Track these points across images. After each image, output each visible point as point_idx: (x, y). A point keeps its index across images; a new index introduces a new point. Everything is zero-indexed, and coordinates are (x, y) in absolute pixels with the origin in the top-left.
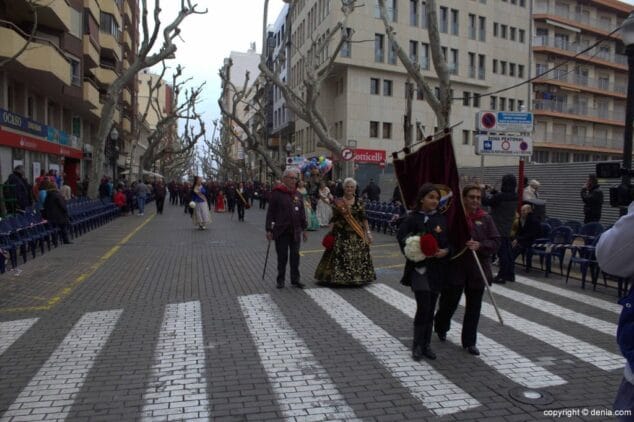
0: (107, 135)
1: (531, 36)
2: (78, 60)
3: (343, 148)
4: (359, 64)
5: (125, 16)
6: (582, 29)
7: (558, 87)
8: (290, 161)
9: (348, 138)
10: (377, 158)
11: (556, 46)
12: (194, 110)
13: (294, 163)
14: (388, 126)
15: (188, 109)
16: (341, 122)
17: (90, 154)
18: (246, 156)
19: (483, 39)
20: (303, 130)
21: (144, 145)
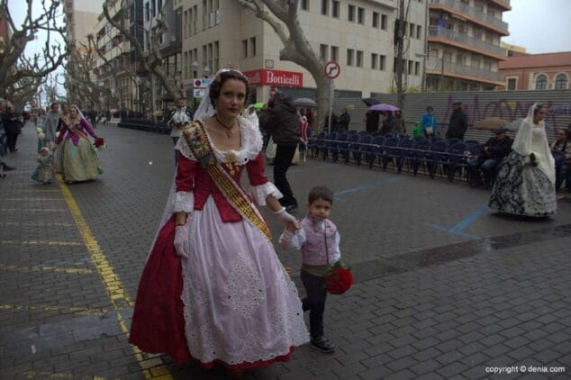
8: (198, 83)
9: (265, 57)
10: (294, 81)
12: (54, 24)
13: (202, 85)
15: (47, 23)
16: (254, 40)
18: (102, 84)
20: (196, 50)
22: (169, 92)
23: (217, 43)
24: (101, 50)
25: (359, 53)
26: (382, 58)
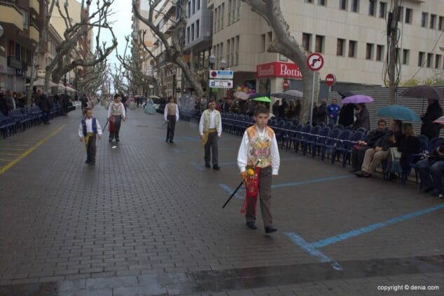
8: (214, 74)
13: (218, 76)
15: (100, 20)
16: (270, 34)
20: (222, 44)
21: (51, 55)
22: (190, 82)
23: (238, 37)
24: (155, 44)
25: (380, 47)
26: (406, 51)
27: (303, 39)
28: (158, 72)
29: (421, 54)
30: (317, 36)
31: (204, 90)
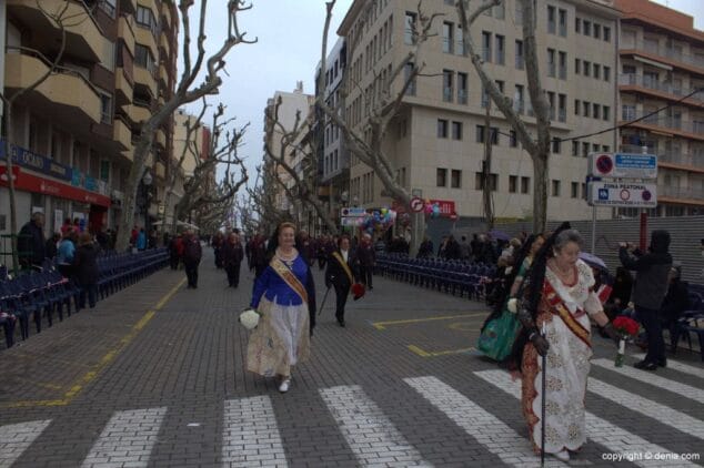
0: (138, 180)
1: (616, 74)
2: (109, 95)
3: (412, 197)
4: (425, 102)
5: (161, 50)
6: (674, 67)
7: (648, 131)
8: (346, 212)
9: (412, 186)
10: (447, 210)
11: (645, 85)
12: (235, 154)
13: (350, 214)
14: (457, 174)
15: (229, 153)
16: (404, 169)
17: (119, 202)
18: (292, 207)
19: (563, 76)
20: (359, 178)
21: (179, 193)
25: (525, 180)
26: (556, 183)
27: (438, 174)
28: (294, 205)
29: (575, 185)
30: (453, 171)
31: (338, 227)
